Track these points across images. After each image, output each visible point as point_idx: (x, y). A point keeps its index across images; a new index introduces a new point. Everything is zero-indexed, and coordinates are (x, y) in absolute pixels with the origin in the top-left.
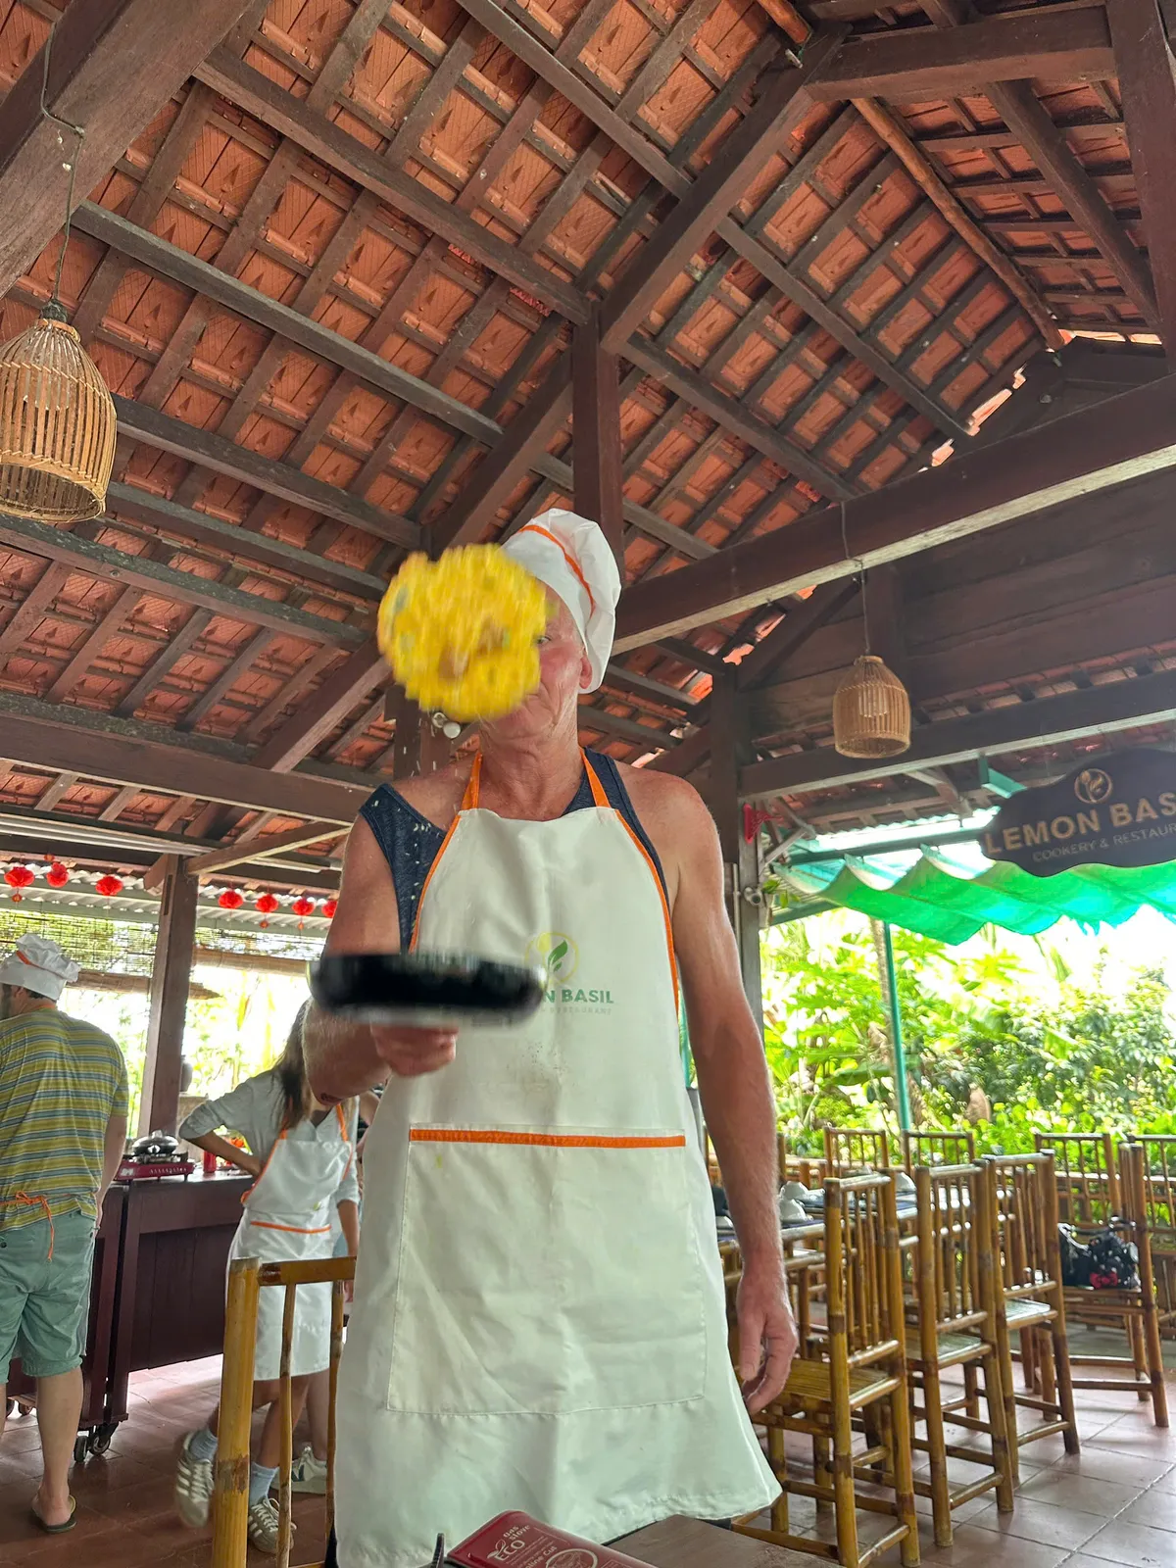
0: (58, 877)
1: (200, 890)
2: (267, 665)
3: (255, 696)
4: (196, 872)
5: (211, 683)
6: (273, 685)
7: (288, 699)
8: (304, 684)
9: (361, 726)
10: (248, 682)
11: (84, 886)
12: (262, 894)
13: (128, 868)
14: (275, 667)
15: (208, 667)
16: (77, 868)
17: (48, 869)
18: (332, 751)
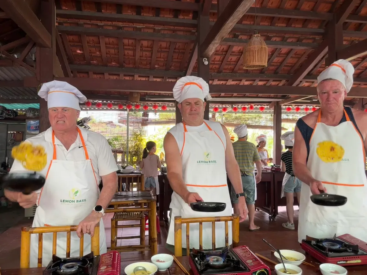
0: (251, 108)
1: (282, 107)
2: (294, 56)
3: (292, 63)
4: (280, 105)
5: (281, 63)
6: (296, 60)
7: (300, 63)
8: (304, 58)
9: (319, 65)
10: (290, 60)
11: (256, 108)
12: (296, 107)
13: (266, 104)
14: (296, 56)
15: (281, 59)
16: (255, 105)
17: (249, 106)
18: (312, 72)
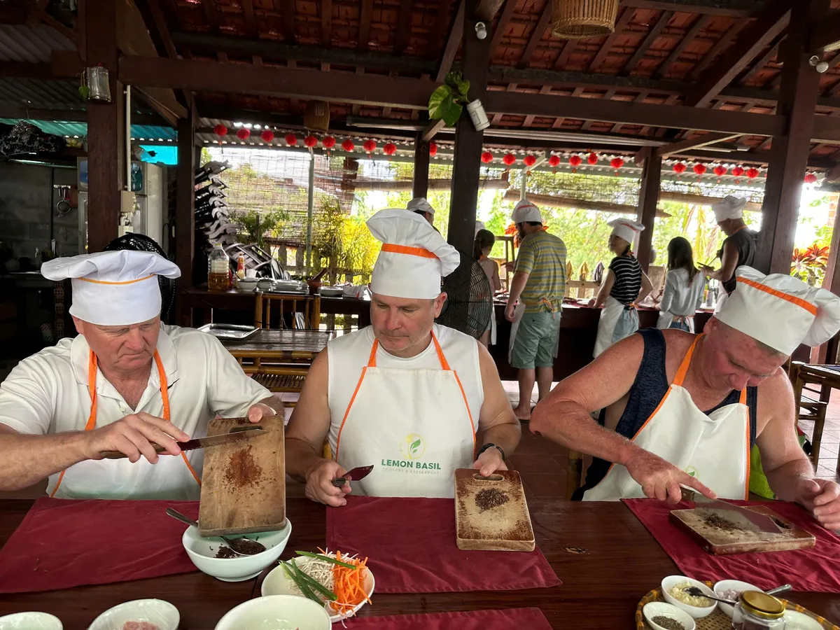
0: (593, 159)
1: (663, 162)
2: (704, 34)
3: (696, 54)
4: (660, 155)
5: (672, 51)
6: (707, 45)
7: (717, 53)
8: (727, 42)
9: (764, 62)
10: (693, 46)
11: (605, 162)
12: (697, 163)
13: (627, 153)
14: (709, 35)
15: (671, 41)
16: (602, 154)
17: (589, 155)
18: (744, 79)
